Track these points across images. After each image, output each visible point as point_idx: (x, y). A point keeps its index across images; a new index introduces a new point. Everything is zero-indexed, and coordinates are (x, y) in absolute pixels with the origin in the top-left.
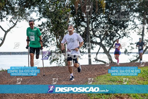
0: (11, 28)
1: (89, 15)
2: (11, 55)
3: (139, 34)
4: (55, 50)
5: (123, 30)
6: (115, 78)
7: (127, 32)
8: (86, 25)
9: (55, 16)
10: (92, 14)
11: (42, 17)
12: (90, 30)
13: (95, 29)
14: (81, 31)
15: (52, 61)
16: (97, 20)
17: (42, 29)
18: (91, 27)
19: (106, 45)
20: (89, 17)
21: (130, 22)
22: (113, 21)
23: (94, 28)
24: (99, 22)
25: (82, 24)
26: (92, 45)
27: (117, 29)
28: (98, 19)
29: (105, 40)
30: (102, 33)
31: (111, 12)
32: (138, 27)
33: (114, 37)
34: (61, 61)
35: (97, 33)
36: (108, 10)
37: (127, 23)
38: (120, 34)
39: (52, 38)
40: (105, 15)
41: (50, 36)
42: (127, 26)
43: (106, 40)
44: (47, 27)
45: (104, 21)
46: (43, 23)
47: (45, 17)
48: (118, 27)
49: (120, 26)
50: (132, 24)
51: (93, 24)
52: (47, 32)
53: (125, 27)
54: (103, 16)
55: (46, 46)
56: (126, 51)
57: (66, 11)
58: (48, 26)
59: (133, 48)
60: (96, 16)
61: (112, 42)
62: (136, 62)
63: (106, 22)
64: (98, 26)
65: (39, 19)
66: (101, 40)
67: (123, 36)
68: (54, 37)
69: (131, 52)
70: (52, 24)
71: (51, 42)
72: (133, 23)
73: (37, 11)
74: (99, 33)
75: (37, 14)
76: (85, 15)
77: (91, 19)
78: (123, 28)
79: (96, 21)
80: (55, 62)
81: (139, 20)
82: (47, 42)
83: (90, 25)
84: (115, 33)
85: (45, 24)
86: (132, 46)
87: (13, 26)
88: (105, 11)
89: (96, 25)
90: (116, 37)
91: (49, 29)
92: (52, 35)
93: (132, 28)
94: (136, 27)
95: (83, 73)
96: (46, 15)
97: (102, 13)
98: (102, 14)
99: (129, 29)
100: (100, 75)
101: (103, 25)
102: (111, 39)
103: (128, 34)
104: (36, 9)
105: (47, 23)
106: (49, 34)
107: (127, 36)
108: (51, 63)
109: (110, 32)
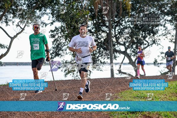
0: (18, 34)
2: (17, 65)
3: (171, 41)
4: (70, 61)
5: (152, 36)
6: (143, 94)
7: (157, 39)
8: (108, 30)
9: (71, 20)
10: (116, 18)
11: (55, 20)
12: (113, 36)
13: (118, 35)
14: (102, 38)
15: (67, 73)
17: (55, 35)
18: (114, 33)
20: (112, 21)
21: (160, 27)
22: (140, 26)
24: (124, 27)
25: (102, 29)
26: (115, 54)
28: (122, 23)
29: (130, 49)
33: (141, 44)
35: (121, 40)
36: (134, 12)
37: (157, 28)
38: (149, 42)
39: (67, 46)
41: (65, 44)
42: (157, 32)
43: (132, 48)
44: (61, 33)
45: (130, 26)
46: (56, 28)
47: (59, 21)
48: (146, 33)
49: (148, 32)
50: (163, 29)
51: (116, 30)
52: (61, 39)
53: (154, 34)
54: (129, 20)
55: (60, 56)
56: (156, 61)
57: (84, 13)
58: (62, 31)
60: (120, 20)
63: (132, 26)
64: (122, 32)
65: (52, 23)
66: (126, 49)
67: (152, 44)
69: (162, 63)
70: (67, 30)
71: (66, 50)
72: (165, 28)
73: (50, 13)
74: (124, 40)
75: (49, 17)
76: (106, 19)
77: (114, 24)
78: (152, 35)
79: (119, 25)
80: (71, 75)
81: (171, 25)
82: (61, 50)
84: (142, 40)
85: (59, 30)
87: (20, 31)
88: (130, 14)
89: (119, 31)
90: (144, 44)
91: (64, 35)
92: (67, 42)
93: (163, 34)
95: (104, 87)
96: (60, 19)
97: (127, 16)
98: (127, 18)
99: (160, 36)
100: (124, 90)
103: (158, 41)
104: (49, 11)
105: (61, 28)
106: (64, 41)
107: (157, 44)
108: (65, 76)
109: (136, 38)
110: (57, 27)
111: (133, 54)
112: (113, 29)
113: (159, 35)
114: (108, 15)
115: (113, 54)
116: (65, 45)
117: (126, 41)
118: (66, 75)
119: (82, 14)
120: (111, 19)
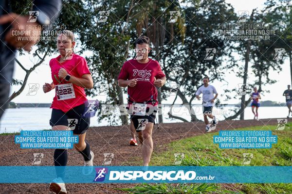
0: (35, 66)
1: (160, 46)
3: (240, 75)
4: (105, 101)
6: (200, 144)
7: (220, 73)
9: (105, 48)
10: (165, 44)
11: (85, 48)
13: (169, 68)
15: (101, 118)
16: (172, 53)
18: (162, 65)
19: (186, 92)
20: (160, 49)
21: (224, 57)
22: (197, 55)
23: (167, 67)
24: (175, 57)
26: (165, 92)
27: (204, 67)
28: (174, 52)
29: (184, 86)
30: (180, 74)
31: (194, 41)
32: (237, 65)
33: (199, 79)
34: (114, 117)
35: (172, 75)
36: (189, 37)
37: (220, 58)
38: (209, 76)
39: (101, 82)
40: (184, 46)
41: (98, 79)
42: (221, 63)
43: (187, 85)
44: (93, 64)
45: (183, 56)
47: (90, 49)
48: (206, 64)
49: (208, 63)
50: (227, 60)
51: (166, 60)
52: (93, 72)
53: (216, 65)
54: (182, 47)
55: (92, 95)
56: (218, 102)
57: (123, 39)
58: (95, 62)
59: (228, 98)
60: (171, 48)
61: (195, 88)
62: (234, 119)
63: (186, 56)
64: (173, 64)
65: (81, 52)
67: (214, 79)
68: (104, 79)
69: (227, 105)
70: (101, 60)
72: (230, 58)
73: (78, 39)
74: (176, 74)
77: (162, 53)
78: (213, 67)
79: (170, 55)
80: (106, 119)
81: (239, 53)
83: (161, 61)
84: (200, 74)
85: (90, 61)
86: (228, 94)
87: (39, 62)
88: (184, 39)
89: (170, 62)
91: (97, 68)
92: (101, 77)
93: (227, 66)
94: (234, 65)
96: (92, 46)
98: (180, 45)
99: (224, 68)
101: (181, 62)
102: (193, 84)
103: (222, 75)
104: (76, 36)
105: (94, 58)
106: (97, 76)
107: (220, 79)
108: (99, 122)
109: (193, 72)
110: (88, 57)
111: (188, 93)
112: (162, 60)
113: (222, 68)
114: (155, 42)
115: (162, 93)
116: (98, 81)
117: (178, 75)
118: (99, 120)
119: (121, 40)
120: (159, 47)
